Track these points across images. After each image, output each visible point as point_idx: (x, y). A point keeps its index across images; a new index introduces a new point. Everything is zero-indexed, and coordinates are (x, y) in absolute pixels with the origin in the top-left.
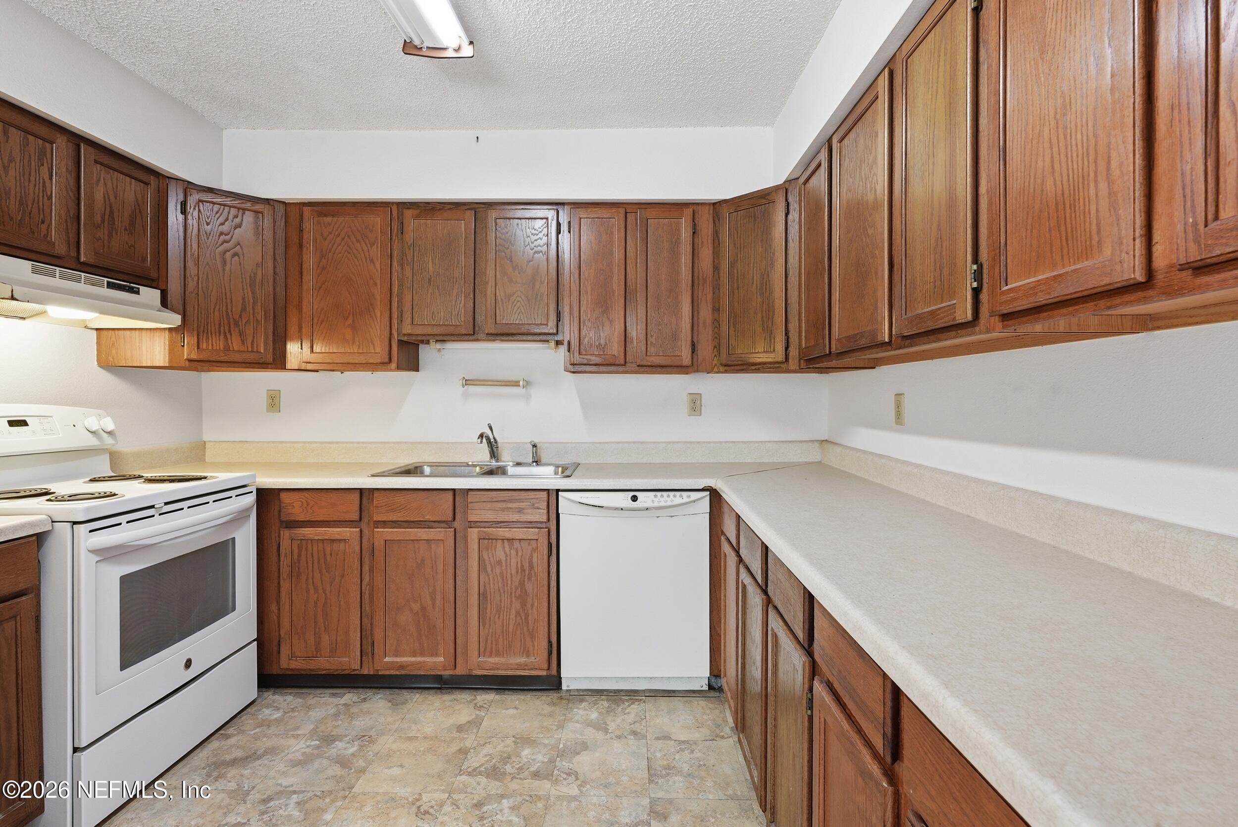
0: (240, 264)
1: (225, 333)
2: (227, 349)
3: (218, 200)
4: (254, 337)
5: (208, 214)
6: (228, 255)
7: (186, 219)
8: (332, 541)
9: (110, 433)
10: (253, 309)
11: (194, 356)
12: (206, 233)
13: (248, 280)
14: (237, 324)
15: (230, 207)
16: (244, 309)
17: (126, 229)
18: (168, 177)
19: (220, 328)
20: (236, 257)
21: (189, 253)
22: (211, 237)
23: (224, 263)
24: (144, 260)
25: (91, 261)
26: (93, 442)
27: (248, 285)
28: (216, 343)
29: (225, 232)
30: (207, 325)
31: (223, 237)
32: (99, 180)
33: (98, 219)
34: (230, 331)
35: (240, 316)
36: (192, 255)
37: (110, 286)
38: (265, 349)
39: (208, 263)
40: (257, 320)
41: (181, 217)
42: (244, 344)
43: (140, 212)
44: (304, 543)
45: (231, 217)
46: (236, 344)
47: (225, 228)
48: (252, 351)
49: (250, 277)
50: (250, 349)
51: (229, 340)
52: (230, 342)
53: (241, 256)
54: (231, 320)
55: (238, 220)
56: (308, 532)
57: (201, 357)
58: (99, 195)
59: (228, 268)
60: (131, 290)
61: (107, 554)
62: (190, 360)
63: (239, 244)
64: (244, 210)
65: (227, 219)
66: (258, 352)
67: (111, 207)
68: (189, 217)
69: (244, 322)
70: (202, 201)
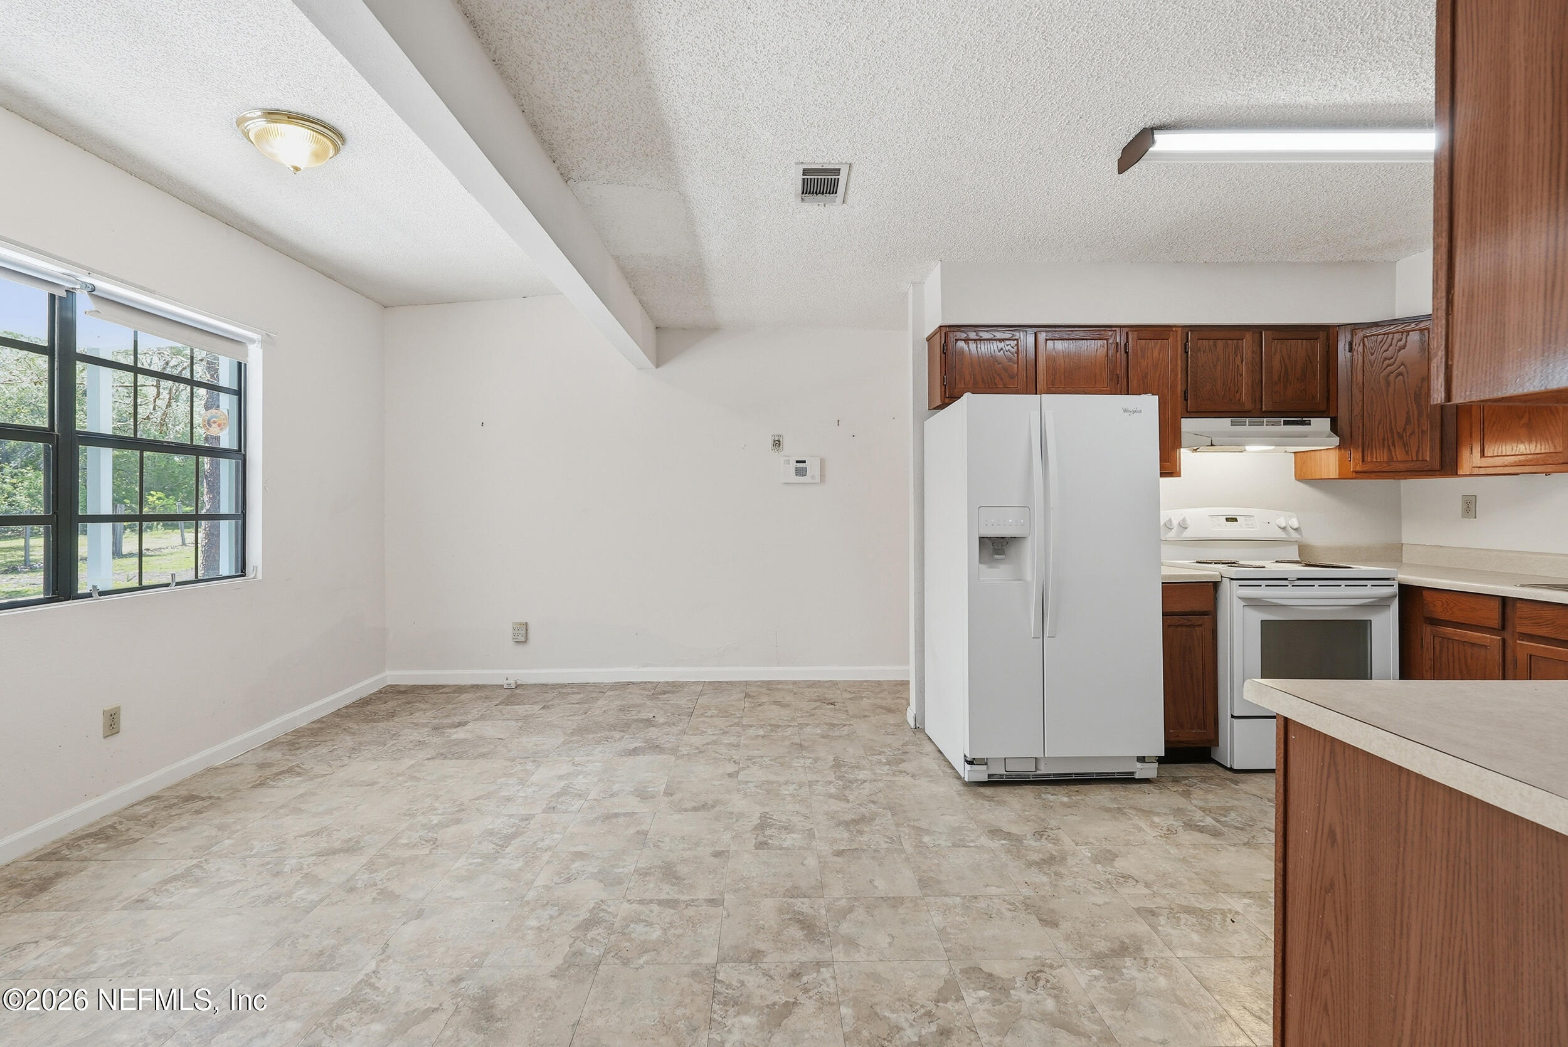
0: (1404, 382)
1: (1389, 446)
2: (1390, 460)
3: (1382, 331)
4: (1419, 447)
5: (1372, 346)
6: (1392, 376)
7: (1353, 356)
8: (1473, 645)
9: (1296, 530)
10: (1418, 421)
11: (1358, 469)
12: (1371, 362)
13: (1413, 396)
14: (1401, 437)
15: (1394, 333)
16: (1408, 422)
17: (1298, 379)
18: (1338, 326)
19: (1384, 442)
20: (1400, 377)
21: (1354, 382)
22: (1375, 365)
23: (1388, 383)
24: (1314, 397)
25: (1270, 409)
26: (1281, 535)
27: (1413, 399)
28: (1379, 456)
29: (1389, 357)
30: (1372, 441)
31: (1387, 362)
32: (1276, 351)
33: (1276, 378)
34: (1394, 444)
35: (1404, 430)
36: (1357, 384)
37: (1286, 423)
38: (1431, 458)
39: (1372, 388)
40: (1422, 430)
41: (1348, 355)
42: (1408, 455)
43: (1311, 362)
44: (1445, 641)
45: (1395, 341)
46: (1399, 454)
47: (1388, 354)
48: (1417, 460)
49: (1415, 393)
50: (1415, 459)
51: (1393, 452)
52: (1394, 454)
53: (1406, 376)
54: (1395, 434)
55: (1401, 343)
56: (1449, 631)
57: (1365, 469)
58: (1276, 362)
59: (1391, 389)
60: (1303, 423)
61: (1253, 603)
62: (1357, 472)
63: (1403, 364)
64: (1408, 332)
65: (1391, 345)
66: (1423, 460)
67: (1286, 366)
68: (1355, 353)
69: (1408, 435)
70: (1367, 337)
